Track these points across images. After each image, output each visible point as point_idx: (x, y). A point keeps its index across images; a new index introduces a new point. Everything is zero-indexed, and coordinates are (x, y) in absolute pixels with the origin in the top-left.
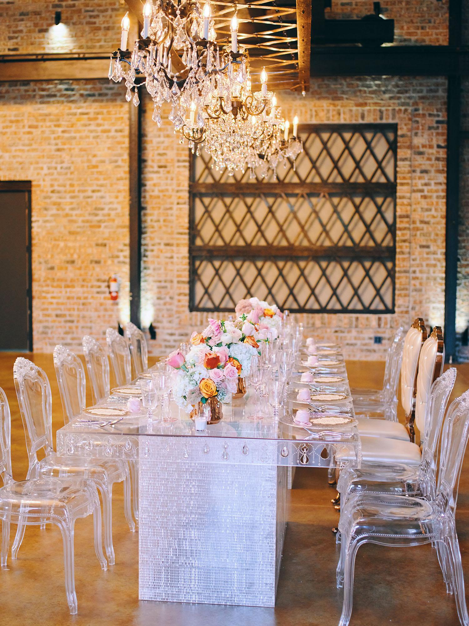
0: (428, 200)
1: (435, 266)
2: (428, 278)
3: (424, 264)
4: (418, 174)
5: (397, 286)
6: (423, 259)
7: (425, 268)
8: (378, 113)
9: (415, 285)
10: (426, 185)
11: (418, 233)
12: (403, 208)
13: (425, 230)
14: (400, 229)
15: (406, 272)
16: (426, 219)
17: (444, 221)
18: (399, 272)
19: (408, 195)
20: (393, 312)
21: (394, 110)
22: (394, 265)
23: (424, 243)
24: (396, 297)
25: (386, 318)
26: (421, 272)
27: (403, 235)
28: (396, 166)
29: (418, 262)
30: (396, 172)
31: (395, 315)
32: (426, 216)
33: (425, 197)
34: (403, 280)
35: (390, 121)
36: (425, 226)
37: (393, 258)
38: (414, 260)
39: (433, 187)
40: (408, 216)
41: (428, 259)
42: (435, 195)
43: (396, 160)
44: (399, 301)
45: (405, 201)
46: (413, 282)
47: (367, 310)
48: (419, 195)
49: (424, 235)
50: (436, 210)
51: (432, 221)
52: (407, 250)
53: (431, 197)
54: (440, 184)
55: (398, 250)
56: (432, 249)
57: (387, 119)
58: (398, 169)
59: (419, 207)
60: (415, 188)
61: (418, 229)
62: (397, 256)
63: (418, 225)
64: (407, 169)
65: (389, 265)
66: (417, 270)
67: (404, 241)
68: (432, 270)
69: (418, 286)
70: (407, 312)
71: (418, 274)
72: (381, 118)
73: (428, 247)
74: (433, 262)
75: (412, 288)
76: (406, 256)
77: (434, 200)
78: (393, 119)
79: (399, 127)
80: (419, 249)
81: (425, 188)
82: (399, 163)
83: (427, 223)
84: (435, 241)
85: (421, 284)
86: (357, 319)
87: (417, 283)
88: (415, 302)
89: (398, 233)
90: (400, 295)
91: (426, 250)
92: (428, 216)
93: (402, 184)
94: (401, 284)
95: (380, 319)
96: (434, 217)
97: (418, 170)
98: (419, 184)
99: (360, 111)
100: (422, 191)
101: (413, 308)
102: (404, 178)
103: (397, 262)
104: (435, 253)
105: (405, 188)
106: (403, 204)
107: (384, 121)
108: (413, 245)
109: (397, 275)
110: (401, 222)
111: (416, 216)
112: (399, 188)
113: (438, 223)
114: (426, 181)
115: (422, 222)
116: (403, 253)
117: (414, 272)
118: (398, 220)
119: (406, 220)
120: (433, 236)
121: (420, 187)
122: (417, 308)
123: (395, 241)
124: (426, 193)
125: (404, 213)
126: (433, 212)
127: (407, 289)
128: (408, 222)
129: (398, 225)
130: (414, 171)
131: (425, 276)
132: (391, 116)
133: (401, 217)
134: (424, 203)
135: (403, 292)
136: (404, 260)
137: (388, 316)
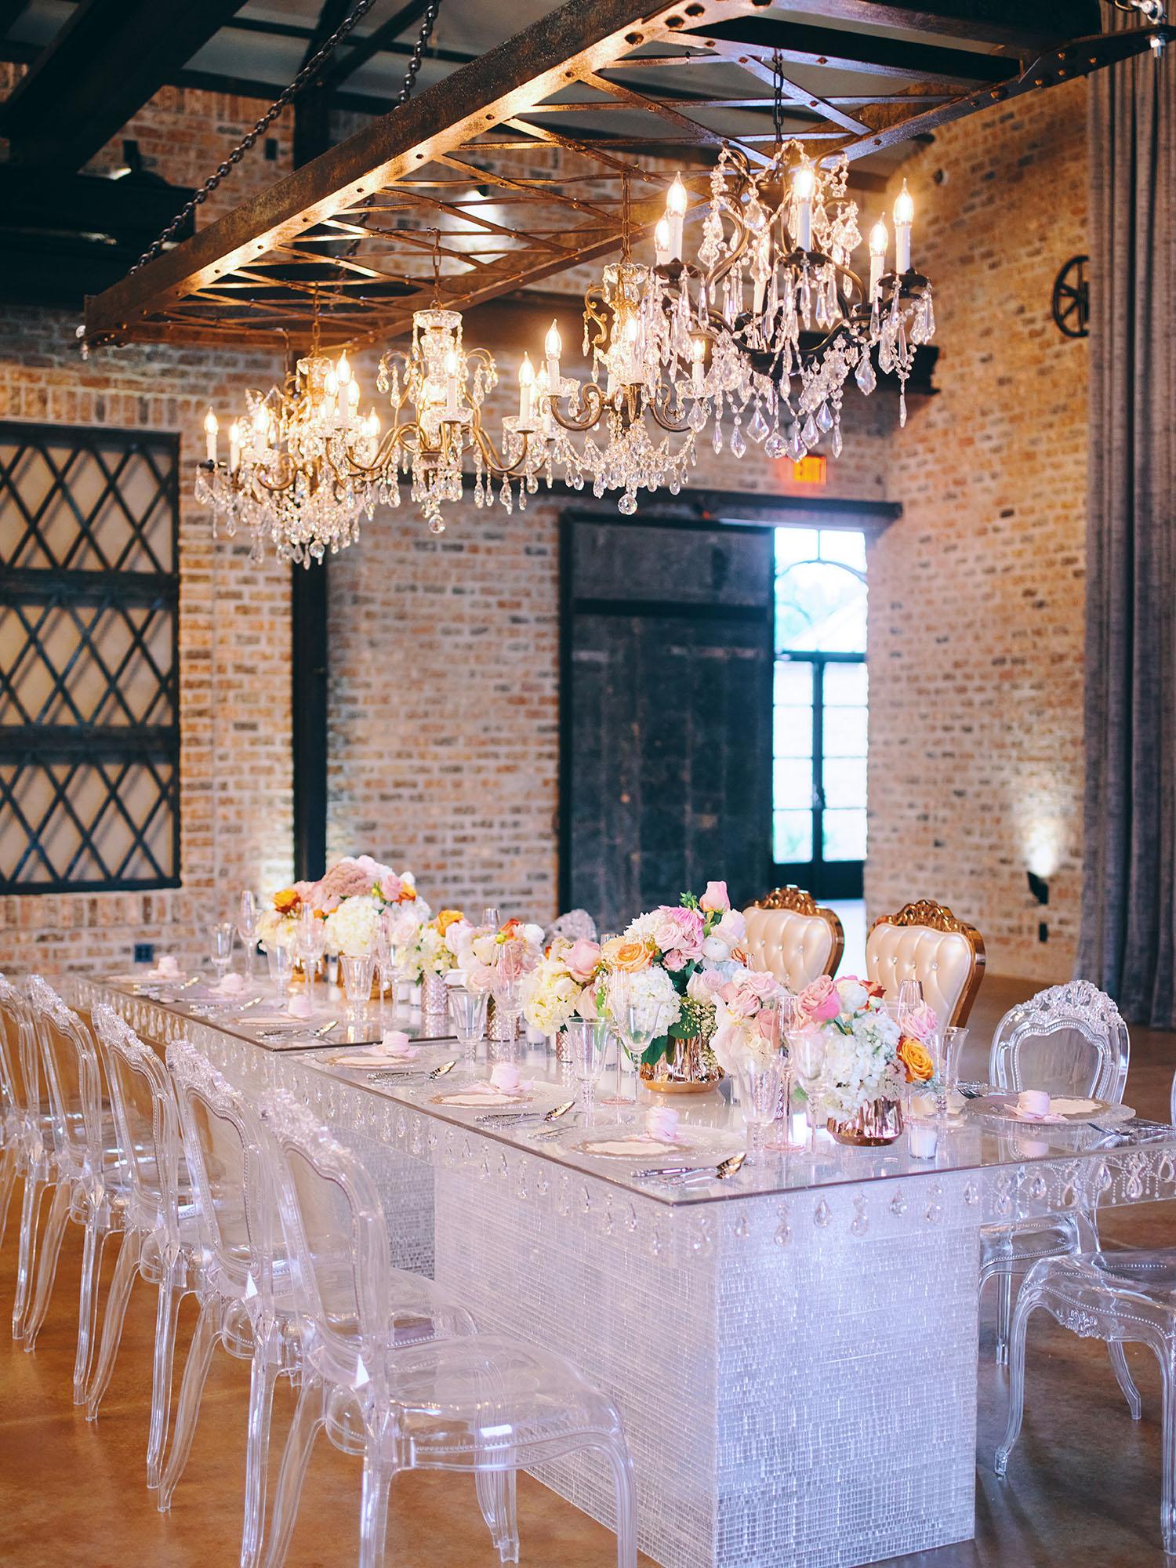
0: (251, 617)
1: (270, 771)
2: (255, 801)
3: (246, 766)
4: (228, 556)
5: (185, 821)
6: (242, 756)
7: (247, 777)
8: (137, 407)
9: (225, 818)
10: (246, 581)
11: (231, 694)
12: (198, 634)
13: (246, 689)
14: (190, 685)
15: (205, 786)
16: (248, 663)
17: (287, 666)
18: (190, 787)
19: (207, 604)
20: (176, 883)
21: (172, 401)
22: (177, 772)
23: (244, 719)
24: (184, 848)
25: (161, 900)
26: (239, 786)
27: (197, 699)
28: (176, 535)
29: (230, 762)
30: (176, 551)
31: (182, 891)
32: (247, 655)
33: (244, 610)
34: (200, 807)
35: (165, 427)
36: (245, 678)
37: (173, 756)
38: (222, 758)
39: (262, 587)
40: (207, 655)
41: (253, 755)
42: (266, 606)
43: (176, 521)
44: (190, 857)
45: (202, 619)
46: (221, 810)
47: (113, 882)
48: (232, 604)
49: (243, 698)
50: (270, 641)
51: (262, 666)
52: (206, 735)
53: (257, 610)
54: (278, 580)
55: (185, 735)
56: (263, 731)
57: (157, 421)
58: (181, 542)
59: (231, 634)
60: (223, 589)
61: (229, 685)
62: (184, 750)
63: (231, 675)
64: (204, 543)
65: (164, 771)
66: (231, 780)
67: (201, 713)
68: (262, 780)
69: (233, 820)
70: (209, 883)
71: (232, 792)
72: (144, 419)
73: (253, 727)
74: (265, 763)
75: (218, 824)
76: (205, 749)
77: (266, 618)
78: (172, 421)
79: (183, 442)
80: (232, 733)
81: (246, 590)
82: (184, 528)
83: (251, 671)
84: (269, 713)
85: (239, 814)
86: (94, 904)
87: (230, 811)
88: (227, 859)
89: (185, 694)
90: (191, 843)
91: (248, 734)
92: (252, 655)
93: (193, 579)
94: (194, 816)
95: (147, 902)
96: (265, 658)
97: (229, 548)
98: (231, 579)
99: (94, 398)
100: (238, 596)
101: (224, 873)
102: (198, 564)
103: (183, 763)
104: (268, 742)
105: (200, 587)
106: (194, 626)
107: (150, 427)
108: (220, 722)
109: (184, 794)
110: (193, 667)
111: (226, 655)
112: (184, 587)
113: (274, 672)
114: (246, 572)
115: (239, 668)
116: (196, 741)
117: (224, 786)
118: (184, 664)
119: (202, 663)
120: (263, 703)
121: (233, 587)
122: (232, 873)
123: (176, 714)
124: (246, 601)
125: (198, 647)
126: (263, 646)
127: (208, 828)
128: (208, 669)
129: (183, 677)
130: (219, 549)
131: (247, 795)
132: (166, 415)
133: (192, 655)
134: (243, 624)
135: (201, 835)
136: (200, 758)
137: (167, 893)
